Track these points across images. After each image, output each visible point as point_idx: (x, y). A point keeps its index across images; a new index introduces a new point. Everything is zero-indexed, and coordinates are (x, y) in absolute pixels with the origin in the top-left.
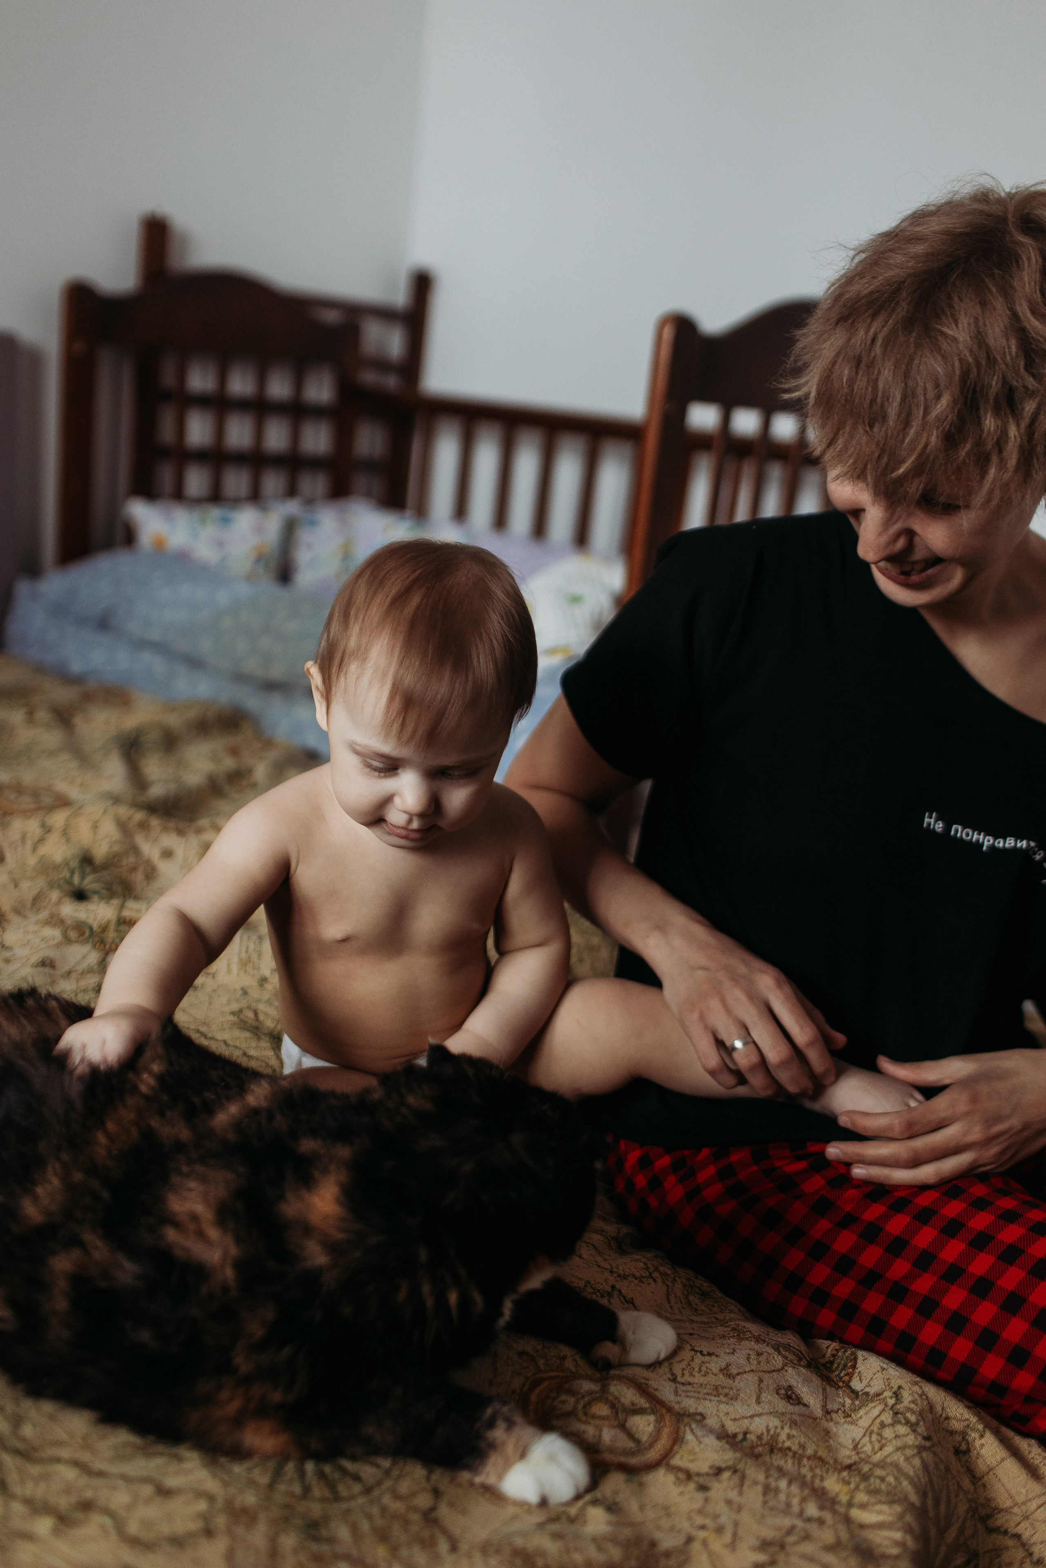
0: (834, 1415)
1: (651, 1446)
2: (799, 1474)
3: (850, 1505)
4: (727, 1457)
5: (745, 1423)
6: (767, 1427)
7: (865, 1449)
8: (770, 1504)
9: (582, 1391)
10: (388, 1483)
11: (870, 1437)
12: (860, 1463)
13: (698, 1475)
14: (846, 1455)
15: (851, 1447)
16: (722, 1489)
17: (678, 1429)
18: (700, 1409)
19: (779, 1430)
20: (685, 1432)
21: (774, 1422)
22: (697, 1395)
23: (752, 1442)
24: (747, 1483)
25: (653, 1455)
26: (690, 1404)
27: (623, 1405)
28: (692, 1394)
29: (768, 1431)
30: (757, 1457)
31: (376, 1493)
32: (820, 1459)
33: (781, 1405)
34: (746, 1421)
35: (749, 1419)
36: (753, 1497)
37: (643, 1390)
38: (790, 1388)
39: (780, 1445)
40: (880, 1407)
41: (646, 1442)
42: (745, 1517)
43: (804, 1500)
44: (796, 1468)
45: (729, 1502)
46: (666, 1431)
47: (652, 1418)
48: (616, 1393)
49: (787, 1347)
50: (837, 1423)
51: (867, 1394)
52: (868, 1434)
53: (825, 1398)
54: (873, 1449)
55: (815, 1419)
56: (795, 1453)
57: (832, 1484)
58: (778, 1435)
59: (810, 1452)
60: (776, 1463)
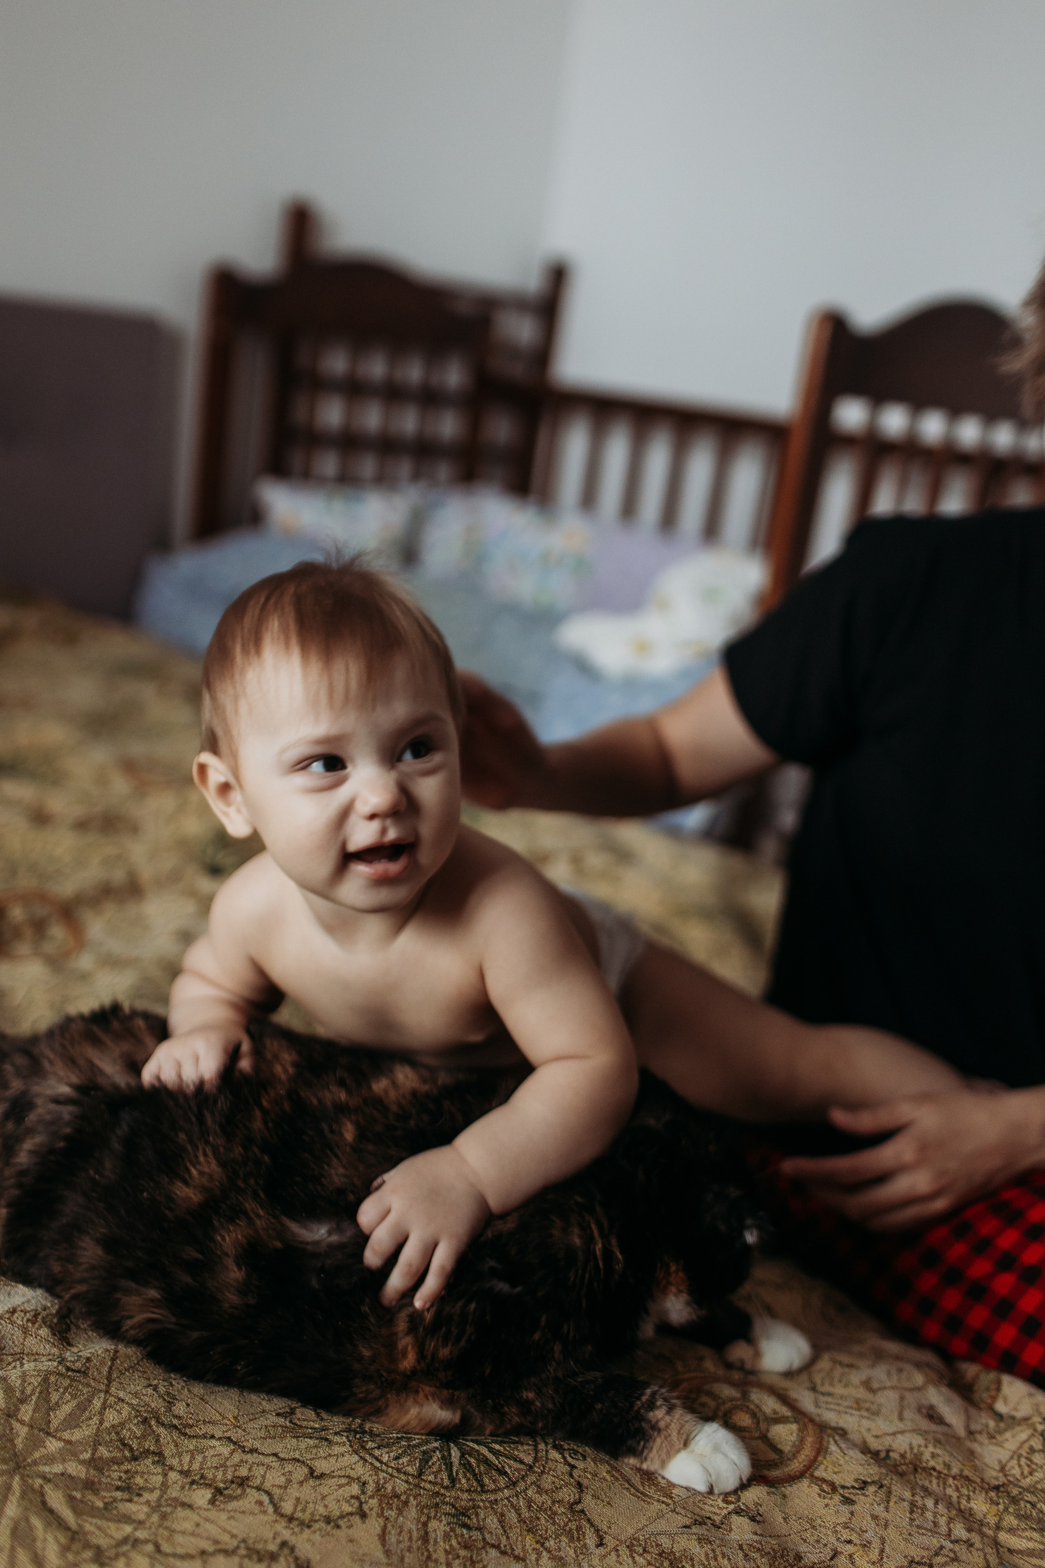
0: (978, 1436)
1: (795, 1456)
2: (945, 1495)
3: (998, 1528)
4: (872, 1471)
5: (888, 1441)
6: (911, 1444)
7: (1014, 1472)
8: (917, 1522)
9: (723, 1396)
10: (532, 1478)
11: (1019, 1460)
12: (1008, 1485)
13: (843, 1487)
14: (993, 1475)
15: (998, 1468)
16: (867, 1503)
17: (822, 1439)
18: (842, 1424)
19: (922, 1449)
20: (828, 1442)
21: (917, 1440)
22: (837, 1408)
23: (895, 1460)
24: (893, 1499)
25: (796, 1466)
26: (830, 1417)
27: (764, 1413)
28: (832, 1406)
29: (911, 1448)
30: (902, 1475)
31: (521, 1486)
32: (967, 1478)
33: (925, 1424)
34: (888, 1438)
35: (891, 1437)
36: (899, 1514)
37: (784, 1399)
38: (932, 1408)
39: (924, 1465)
40: (1029, 1432)
41: (789, 1452)
42: (891, 1533)
43: (951, 1520)
44: (941, 1488)
45: (875, 1517)
46: (810, 1439)
47: (794, 1427)
48: (757, 1402)
49: (928, 1365)
50: (981, 1444)
51: (1013, 1418)
52: (1016, 1457)
53: (968, 1418)
54: (1022, 1473)
55: (958, 1439)
56: (939, 1472)
57: (980, 1505)
58: (922, 1454)
59: (955, 1471)
60: (920, 1483)
